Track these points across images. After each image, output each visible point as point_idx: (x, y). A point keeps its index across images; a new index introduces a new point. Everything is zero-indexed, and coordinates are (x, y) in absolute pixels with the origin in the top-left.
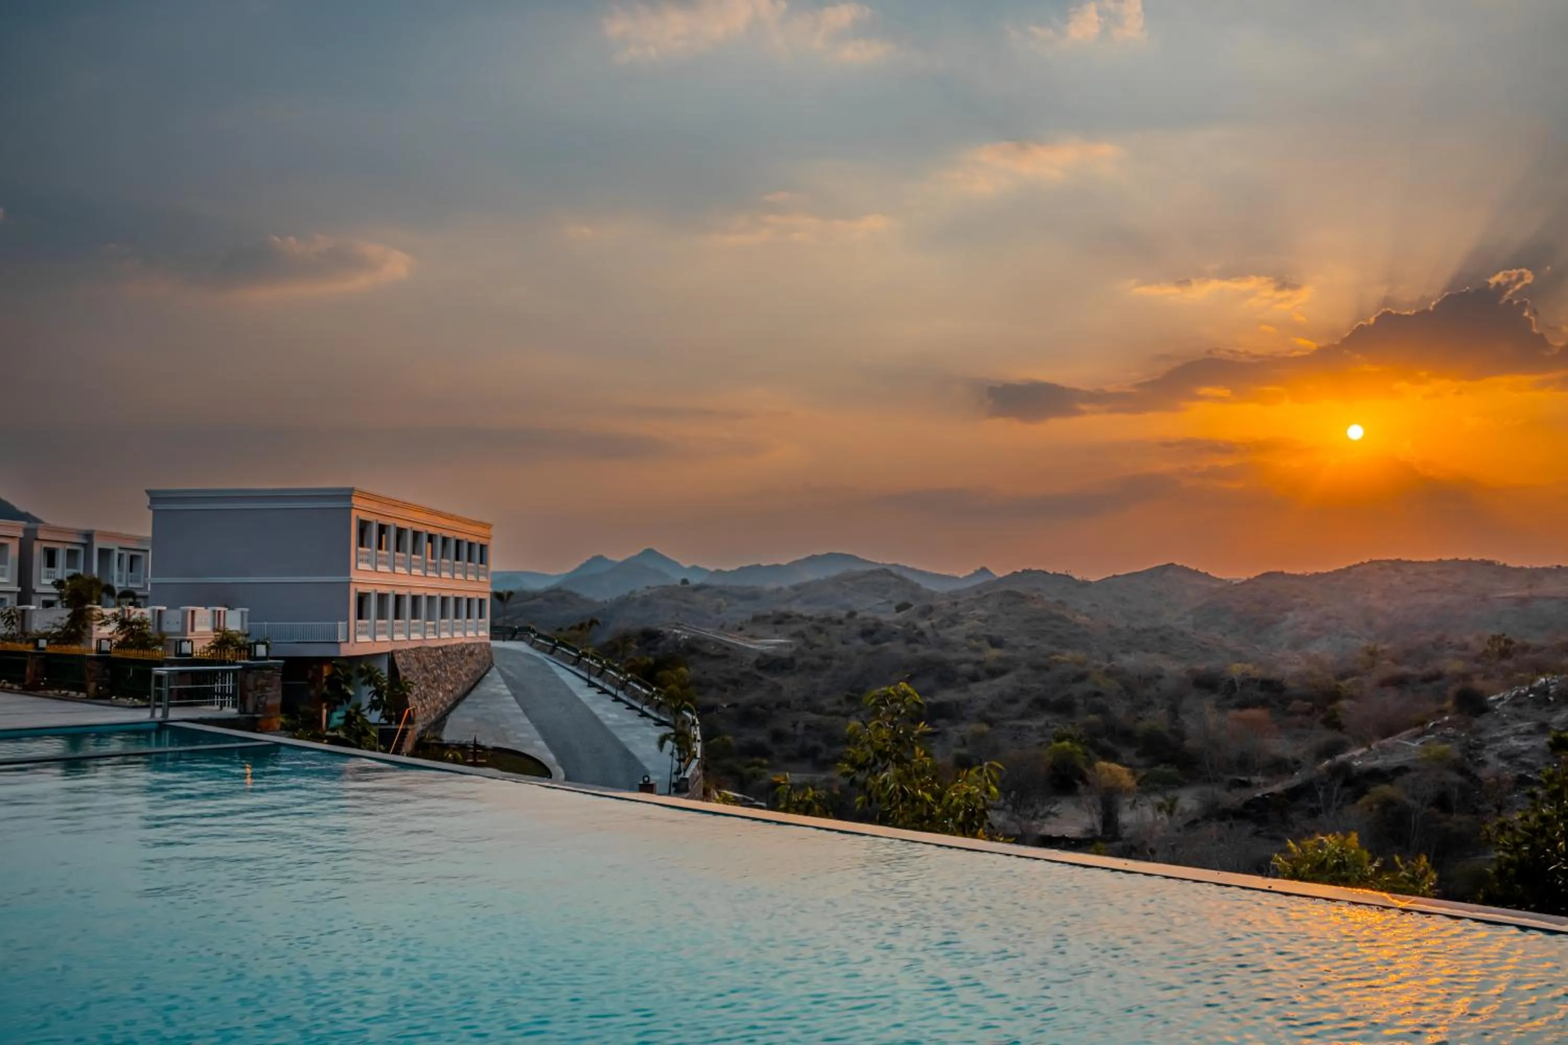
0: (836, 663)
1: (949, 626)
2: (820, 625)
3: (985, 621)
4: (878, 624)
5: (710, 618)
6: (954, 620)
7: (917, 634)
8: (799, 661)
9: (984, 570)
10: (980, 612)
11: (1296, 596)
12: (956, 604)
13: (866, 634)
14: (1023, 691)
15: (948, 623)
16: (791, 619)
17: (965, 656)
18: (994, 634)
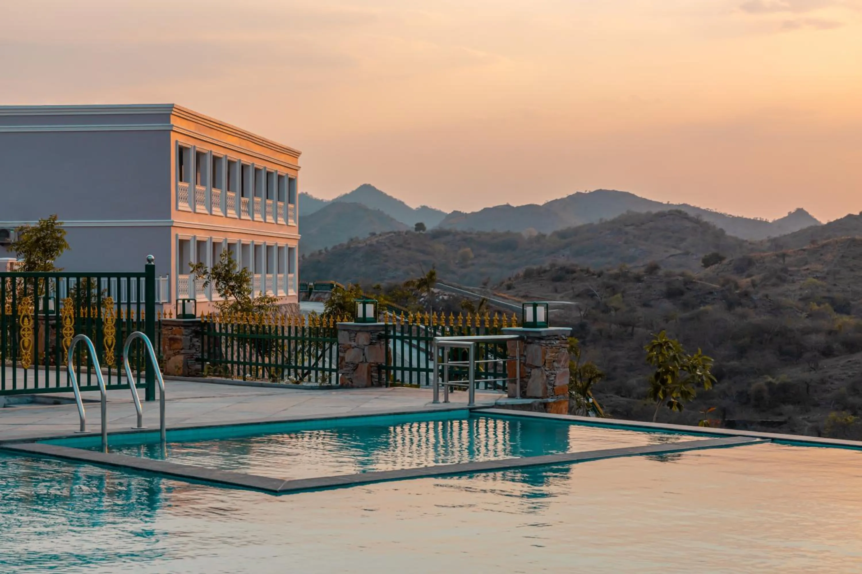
0: (640, 331)
1: (774, 285)
2: (612, 282)
3: (824, 278)
4: (688, 282)
5: (453, 272)
6: (781, 277)
7: (740, 295)
8: (593, 328)
9: (800, 213)
10: (816, 266)
15: (774, 280)
16: (575, 275)
17: (809, 323)
18: (837, 295)
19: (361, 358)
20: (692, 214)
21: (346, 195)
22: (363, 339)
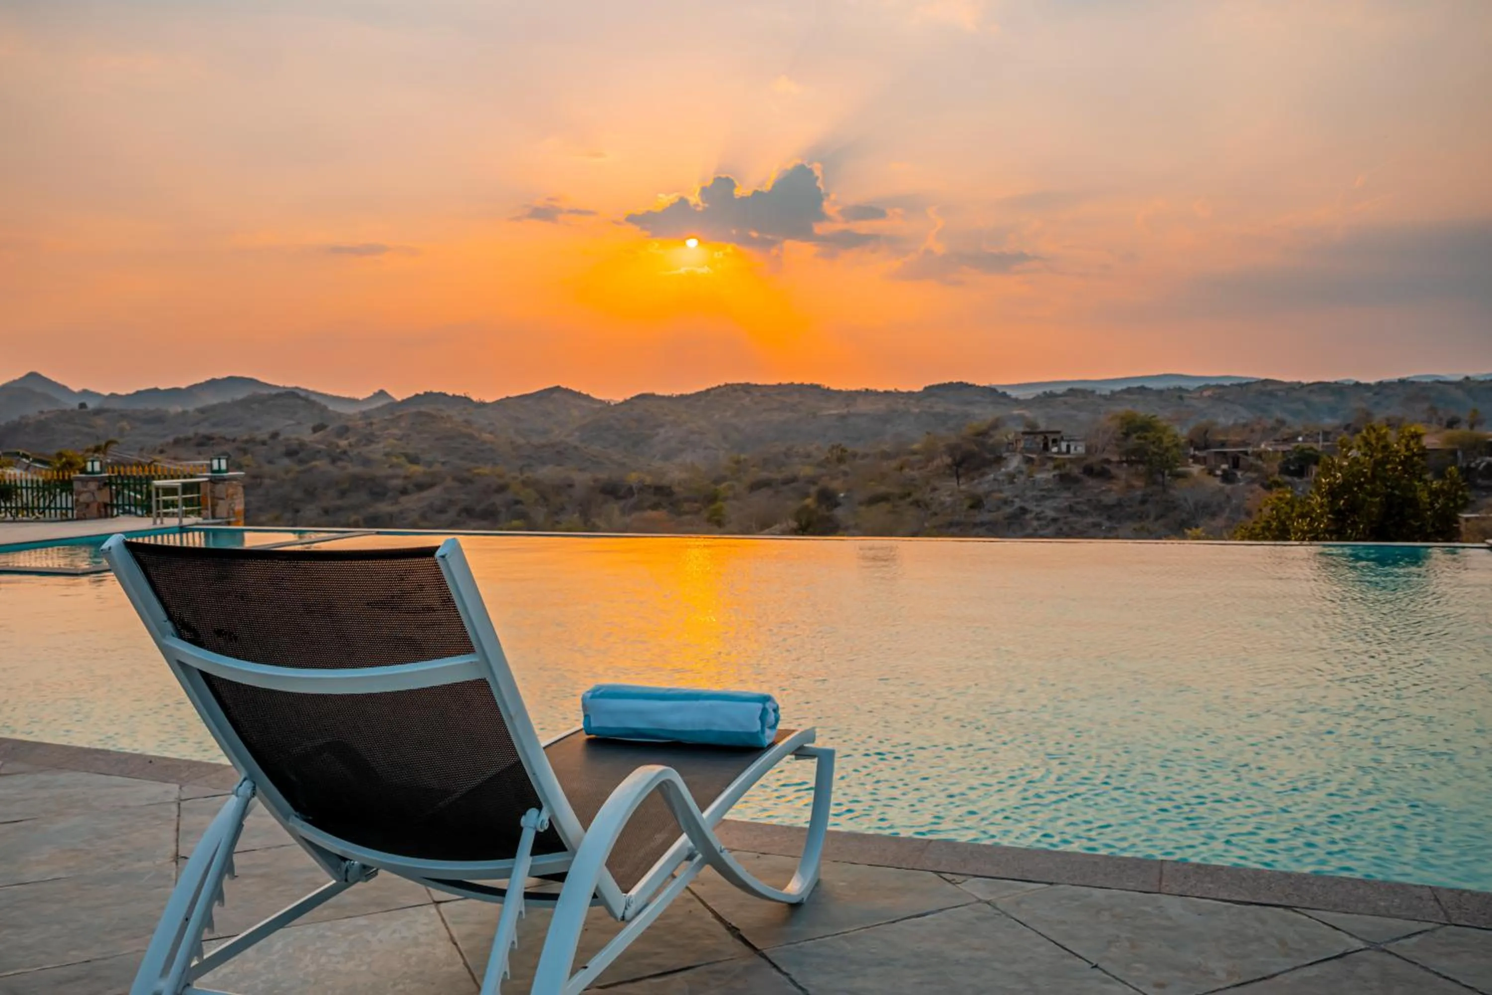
0: (267, 481)
1: (365, 445)
2: (244, 446)
3: (400, 439)
4: (302, 445)
6: (370, 439)
7: (340, 453)
9: (382, 393)
10: (395, 431)
11: (666, 415)
12: (371, 424)
13: (291, 453)
14: (451, 502)
15: (364, 442)
16: (214, 441)
17: (390, 471)
18: (410, 451)
19: (92, 499)
20: (302, 394)
21: (15, 381)
22: (93, 486)
